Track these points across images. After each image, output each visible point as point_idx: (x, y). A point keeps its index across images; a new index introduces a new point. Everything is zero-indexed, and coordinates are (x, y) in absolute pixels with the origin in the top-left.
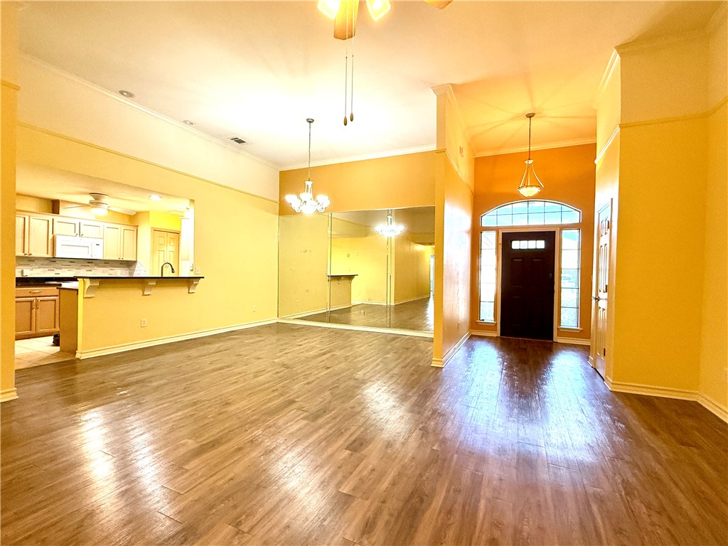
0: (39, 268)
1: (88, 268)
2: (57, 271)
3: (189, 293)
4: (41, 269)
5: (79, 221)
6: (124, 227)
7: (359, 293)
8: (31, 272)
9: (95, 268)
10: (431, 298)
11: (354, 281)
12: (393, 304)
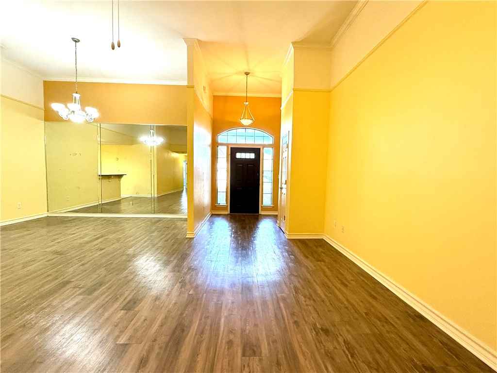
7: (127, 189)
10: (184, 191)
11: (123, 179)
12: (156, 196)
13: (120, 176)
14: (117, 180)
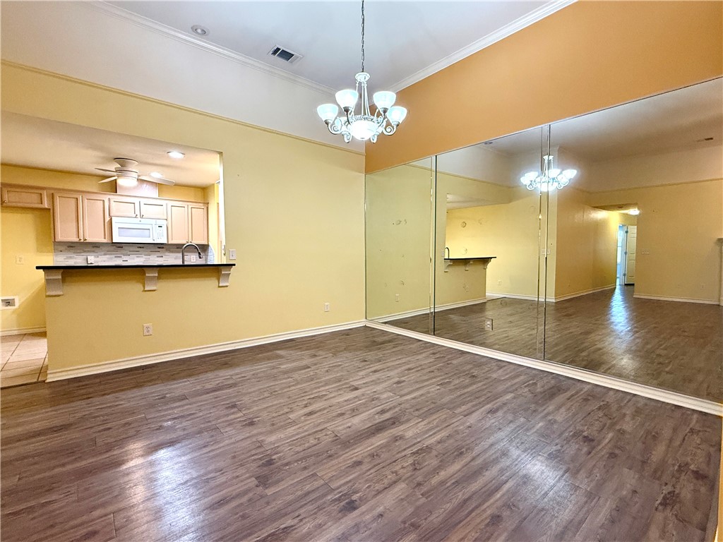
0: (105, 254)
1: (159, 254)
2: (125, 258)
3: (219, 287)
4: (108, 256)
5: (138, 200)
6: (191, 205)
8: (97, 259)
9: (167, 254)
10: (618, 291)
11: (490, 265)
12: (551, 299)
13: (486, 261)
14: (480, 267)
